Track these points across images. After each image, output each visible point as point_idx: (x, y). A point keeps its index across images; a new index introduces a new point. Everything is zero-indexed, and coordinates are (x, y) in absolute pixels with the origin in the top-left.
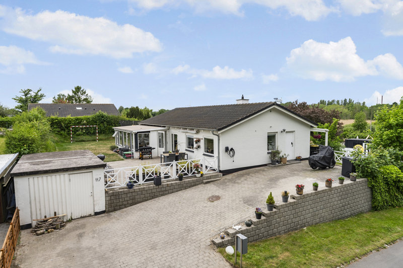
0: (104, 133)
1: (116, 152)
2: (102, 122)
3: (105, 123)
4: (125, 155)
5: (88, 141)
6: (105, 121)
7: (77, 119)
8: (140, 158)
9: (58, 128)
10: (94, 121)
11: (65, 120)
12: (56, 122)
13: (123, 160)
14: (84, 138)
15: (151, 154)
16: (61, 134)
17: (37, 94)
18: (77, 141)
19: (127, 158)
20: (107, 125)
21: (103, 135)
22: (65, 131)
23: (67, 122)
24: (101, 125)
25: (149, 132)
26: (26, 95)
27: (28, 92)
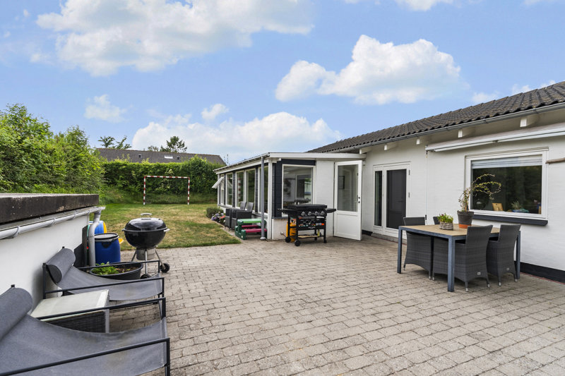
0: (200, 192)
1: (217, 220)
2: (199, 174)
3: (203, 175)
4: (242, 226)
5: (173, 203)
6: (203, 171)
7: (159, 167)
8: (288, 240)
9: (126, 179)
10: (185, 171)
11: (139, 167)
12: (123, 170)
13: (235, 242)
14: (167, 198)
15: (324, 227)
16: (129, 191)
17: (121, 145)
18: (154, 203)
19: (247, 237)
20: (207, 178)
21: (200, 195)
22: (136, 184)
23: (140, 171)
24: (198, 178)
25: (313, 162)
26: (107, 145)
27: (109, 141)
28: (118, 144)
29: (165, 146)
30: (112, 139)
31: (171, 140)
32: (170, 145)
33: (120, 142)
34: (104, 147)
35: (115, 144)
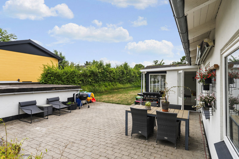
25: (165, 72)
26: (156, 64)
27: (157, 62)
28: (160, 63)
29: (180, 61)
30: (158, 61)
31: (182, 58)
32: (182, 60)
33: (161, 62)
34: (155, 64)
35: (159, 63)
